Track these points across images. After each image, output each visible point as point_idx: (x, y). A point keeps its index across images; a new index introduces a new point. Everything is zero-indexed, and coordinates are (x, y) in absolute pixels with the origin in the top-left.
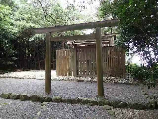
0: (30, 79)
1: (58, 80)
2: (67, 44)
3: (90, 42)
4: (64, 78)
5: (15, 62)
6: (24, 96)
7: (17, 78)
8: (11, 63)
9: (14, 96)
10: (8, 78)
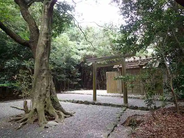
0: (88, 94)
1: (107, 96)
2: (114, 67)
3: (131, 65)
4: (112, 95)
5: (79, 82)
6: (80, 101)
7: (80, 94)
8: (76, 83)
9: (75, 101)
10: (73, 93)
